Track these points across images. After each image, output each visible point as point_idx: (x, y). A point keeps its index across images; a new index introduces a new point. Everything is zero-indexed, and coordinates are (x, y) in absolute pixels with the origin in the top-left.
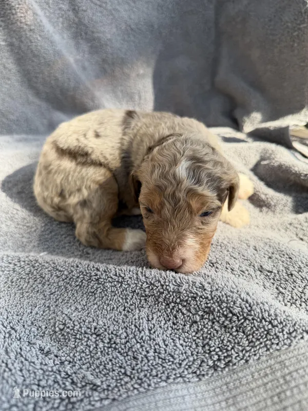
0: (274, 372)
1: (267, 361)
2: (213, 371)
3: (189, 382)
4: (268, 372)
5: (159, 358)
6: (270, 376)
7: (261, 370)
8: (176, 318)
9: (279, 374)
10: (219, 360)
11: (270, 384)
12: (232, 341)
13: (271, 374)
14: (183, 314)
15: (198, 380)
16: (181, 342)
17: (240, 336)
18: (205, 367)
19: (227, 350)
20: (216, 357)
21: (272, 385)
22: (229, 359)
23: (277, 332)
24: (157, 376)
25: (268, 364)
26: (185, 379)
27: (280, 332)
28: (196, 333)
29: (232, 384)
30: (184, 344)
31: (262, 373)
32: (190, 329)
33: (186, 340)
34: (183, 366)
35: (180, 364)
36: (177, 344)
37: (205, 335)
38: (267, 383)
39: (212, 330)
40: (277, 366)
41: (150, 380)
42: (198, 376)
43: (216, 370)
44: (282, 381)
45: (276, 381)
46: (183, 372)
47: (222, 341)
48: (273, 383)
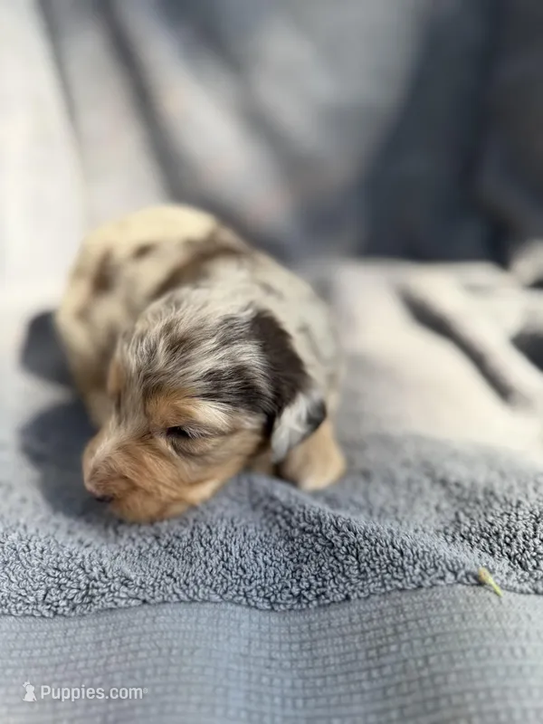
0: (383, 618)
1: (379, 602)
2: (295, 602)
3: (256, 608)
4: (375, 617)
5: (224, 566)
6: (375, 623)
7: (365, 612)
8: (271, 531)
9: (389, 621)
10: (308, 589)
11: (372, 633)
12: (335, 568)
13: (378, 619)
14: (280, 527)
15: (269, 607)
16: (267, 558)
17: (350, 562)
18: (286, 595)
19: (324, 580)
20: (306, 585)
21: (375, 635)
22: (322, 590)
23: (405, 563)
24: (211, 586)
25: (379, 607)
26: (250, 601)
27: (409, 564)
28: (291, 553)
29: (317, 624)
30: (270, 562)
31: (365, 617)
32: (284, 547)
33: (274, 558)
34: (254, 584)
35: (250, 582)
36: (258, 559)
37: (300, 558)
38: (368, 631)
39: (311, 551)
40: (391, 611)
41: (199, 588)
42: (271, 604)
43: (299, 602)
44: (390, 631)
45: (382, 631)
46: (251, 591)
47: (320, 567)
48: (377, 632)
